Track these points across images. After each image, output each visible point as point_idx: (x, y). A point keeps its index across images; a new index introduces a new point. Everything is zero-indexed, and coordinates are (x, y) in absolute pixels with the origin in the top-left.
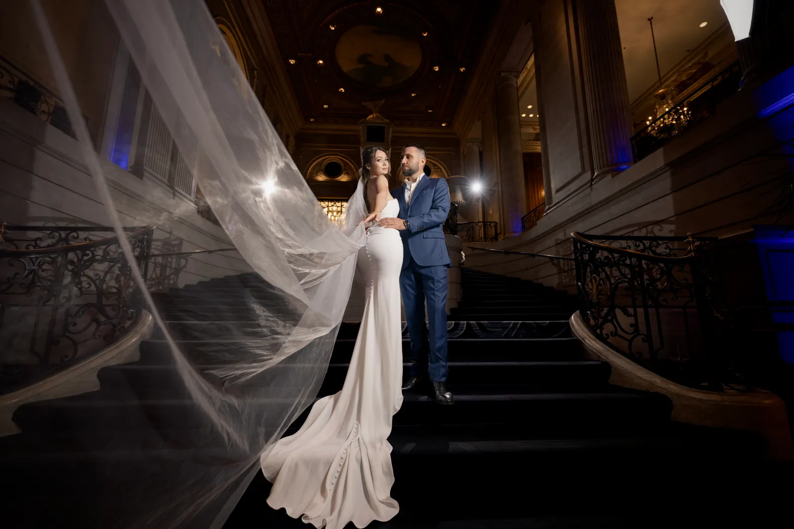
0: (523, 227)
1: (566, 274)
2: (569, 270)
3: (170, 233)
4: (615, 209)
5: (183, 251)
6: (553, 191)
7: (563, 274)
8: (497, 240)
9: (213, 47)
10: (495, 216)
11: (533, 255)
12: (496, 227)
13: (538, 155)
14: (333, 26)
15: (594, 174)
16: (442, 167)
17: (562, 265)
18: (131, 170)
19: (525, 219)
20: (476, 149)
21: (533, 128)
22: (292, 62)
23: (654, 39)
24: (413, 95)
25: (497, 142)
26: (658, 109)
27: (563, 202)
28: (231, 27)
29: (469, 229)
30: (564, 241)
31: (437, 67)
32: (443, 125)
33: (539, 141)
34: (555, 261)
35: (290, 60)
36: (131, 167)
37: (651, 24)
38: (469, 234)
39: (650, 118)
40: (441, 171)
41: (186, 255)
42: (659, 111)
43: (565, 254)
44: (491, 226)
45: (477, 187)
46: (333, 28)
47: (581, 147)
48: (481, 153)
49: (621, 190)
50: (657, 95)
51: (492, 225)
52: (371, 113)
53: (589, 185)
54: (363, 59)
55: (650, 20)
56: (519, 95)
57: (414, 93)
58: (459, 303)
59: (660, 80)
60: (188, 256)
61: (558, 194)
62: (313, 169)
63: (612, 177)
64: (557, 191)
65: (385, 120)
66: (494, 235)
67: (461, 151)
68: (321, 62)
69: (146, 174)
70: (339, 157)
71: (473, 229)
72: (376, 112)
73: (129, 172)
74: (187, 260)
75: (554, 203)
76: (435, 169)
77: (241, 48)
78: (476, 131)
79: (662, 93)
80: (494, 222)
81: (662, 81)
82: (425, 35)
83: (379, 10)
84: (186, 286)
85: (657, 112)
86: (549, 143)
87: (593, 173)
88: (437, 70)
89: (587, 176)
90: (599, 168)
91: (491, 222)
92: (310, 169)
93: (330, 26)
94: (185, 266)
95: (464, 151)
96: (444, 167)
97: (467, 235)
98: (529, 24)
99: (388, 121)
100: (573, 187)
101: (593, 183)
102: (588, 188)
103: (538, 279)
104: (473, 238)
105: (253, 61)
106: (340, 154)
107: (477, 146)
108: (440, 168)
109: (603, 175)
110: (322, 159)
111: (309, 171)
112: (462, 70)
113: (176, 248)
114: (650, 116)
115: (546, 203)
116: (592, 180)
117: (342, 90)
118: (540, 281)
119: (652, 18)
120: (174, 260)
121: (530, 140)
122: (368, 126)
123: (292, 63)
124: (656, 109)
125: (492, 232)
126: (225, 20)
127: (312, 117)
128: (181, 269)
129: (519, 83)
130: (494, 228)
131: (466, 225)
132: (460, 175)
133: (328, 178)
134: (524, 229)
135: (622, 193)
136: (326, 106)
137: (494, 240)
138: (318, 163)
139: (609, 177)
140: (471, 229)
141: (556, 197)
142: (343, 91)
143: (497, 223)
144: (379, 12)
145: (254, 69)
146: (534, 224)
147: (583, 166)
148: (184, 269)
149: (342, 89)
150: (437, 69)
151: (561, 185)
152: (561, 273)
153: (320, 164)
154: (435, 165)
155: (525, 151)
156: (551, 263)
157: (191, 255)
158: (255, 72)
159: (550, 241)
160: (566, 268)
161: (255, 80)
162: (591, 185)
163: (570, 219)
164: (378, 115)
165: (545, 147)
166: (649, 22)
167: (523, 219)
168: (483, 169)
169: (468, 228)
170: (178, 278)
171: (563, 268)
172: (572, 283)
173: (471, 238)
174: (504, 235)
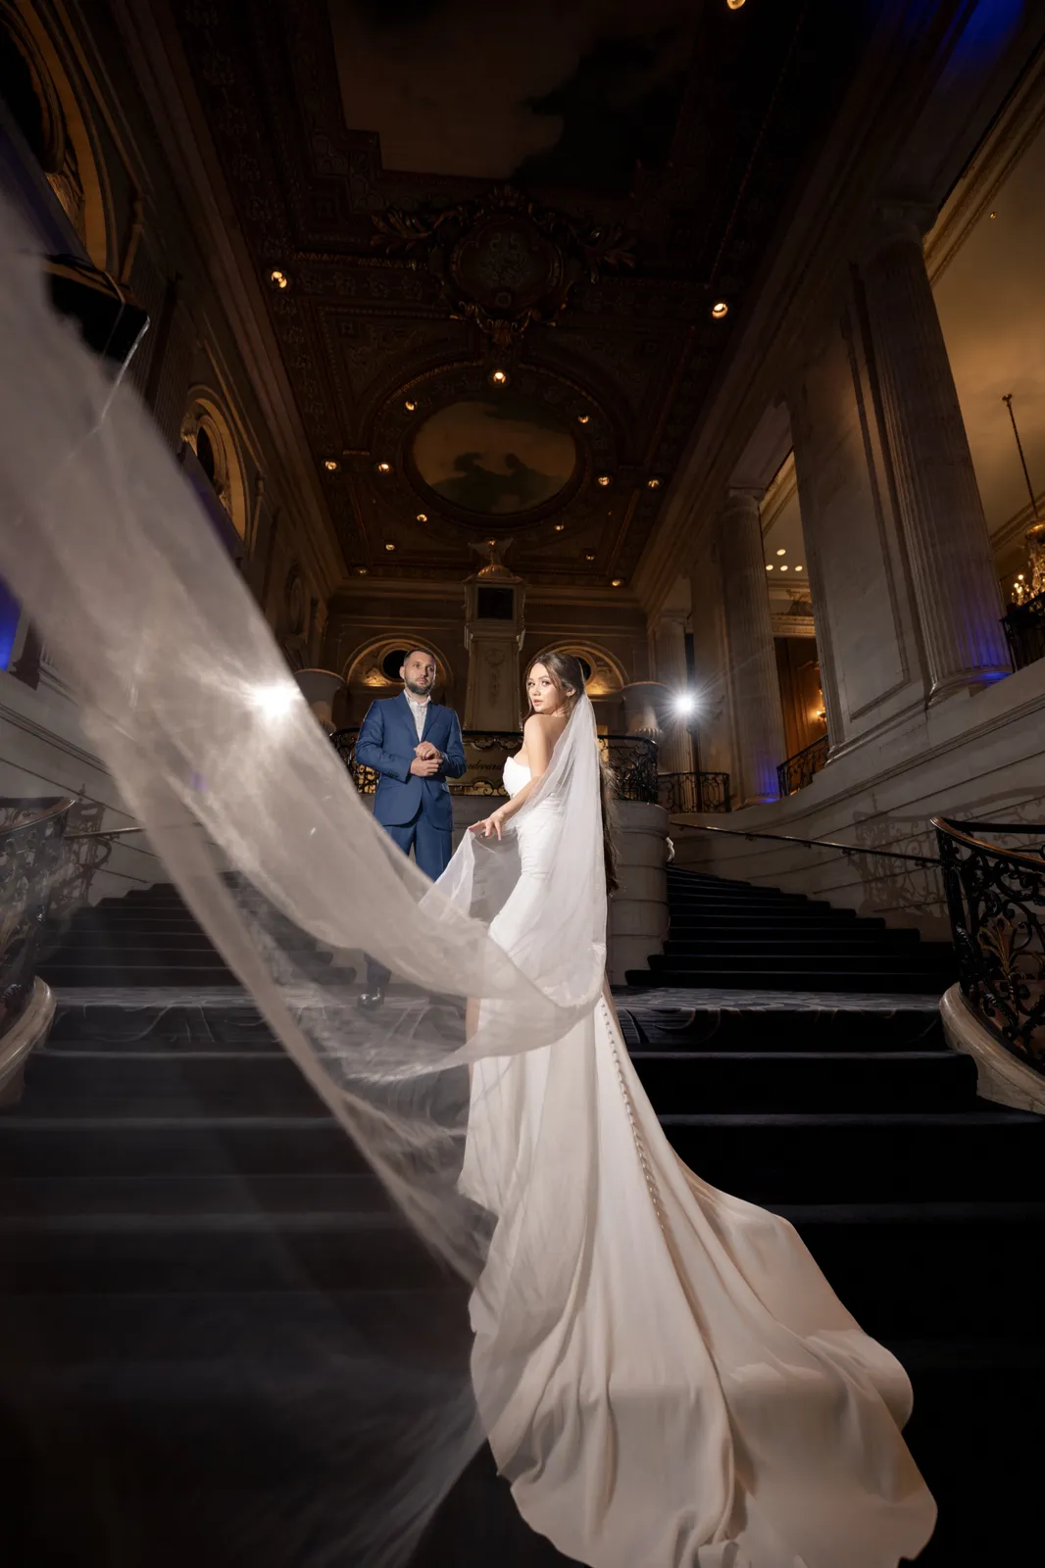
0: (782, 785)
1: (880, 885)
2: (886, 876)
3: (81, 793)
4: (981, 758)
5: (102, 831)
6: (845, 718)
7: (873, 885)
8: (728, 810)
9: (186, 439)
10: (721, 760)
11: (808, 844)
12: (726, 781)
13: (809, 644)
14: (412, 403)
15: (932, 686)
16: (612, 664)
17: (871, 867)
18: (14, 669)
19: (786, 769)
20: (679, 631)
21: (788, 591)
22: (331, 466)
23: (1016, 433)
24: (558, 528)
25: (724, 619)
26: (1034, 560)
27: (868, 739)
28: (220, 402)
29: (673, 787)
30: (872, 817)
31: (605, 479)
32: (615, 584)
33: (810, 615)
34: (856, 857)
35: (327, 463)
36: (14, 664)
37: (1009, 406)
38: (671, 796)
39: (1021, 577)
40: (611, 671)
41: (108, 837)
42: (1036, 564)
43: (877, 843)
44: (716, 782)
45: (685, 704)
46: (411, 408)
47: (900, 635)
48: (689, 639)
49: (993, 721)
50: (1031, 535)
51: (720, 779)
52: (487, 563)
53: (922, 707)
54: (464, 462)
55: (1007, 399)
56: (764, 525)
57: (560, 525)
58: (666, 945)
59: (1033, 502)
60: (112, 839)
61: (855, 721)
62: (361, 663)
63: (972, 695)
64: (854, 717)
65: (513, 578)
66: (722, 799)
67: (650, 632)
68: (385, 466)
69: (43, 677)
70: (412, 642)
71: (680, 785)
72: (496, 563)
73: (11, 673)
74: (110, 850)
75: (847, 740)
76: (598, 666)
77: (236, 440)
78: (679, 596)
79: (1041, 530)
80: (723, 774)
81: (1037, 504)
82: (584, 421)
83: (499, 376)
84: (105, 901)
85: (1033, 566)
86: (832, 622)
87: (928, 685)
88: (605, 483)
89: (916, 691)
90: (940, 675)
91: (717, 774)
92: (356, 661)
93: (407, 404)
94: (105, 859)
95: (654, 634)
96: (615, 663)
97: (669, 798)
98: (784, 404)
99: (518, 579)
100: (887, 710)
101: (930, 704)
102: (919, 713)
103: (820, 892)
104: (681, 807)
105: (257, 464)
106: (415, 636)
107: (681, 623)
108: (607, 665)
109: (949, 690)
110: (377, 645)
111: (353, 666)
112: (653, 483)
113: (89, 824)
114: (1022, 574)
115: (830, 739)
116: (928, 698)
117: (422, 519)
118: (823, 897)
119: (1010, 396)
120: (85, 849)
121: (782, 614)
122: (480, 589)
123: (330, 468)
124: (1031, 560)
125: (717, 793)
126: (210, 391)
127: (363, 566)
128: (97, 866)
129: (762, 509)
130: (722, 787)
131: (668, 779)
132: (648, 680)
133: (389, 682)
134: (785, 788)
135: (995, 725)
136: (389, 547)
137: (722, 809)
138: (371, 652)
139: (964, 694)
140: (676, 787)
141: (851, 730)
142: (425, 519)
143: (728, 776)
144: (499, 381)
145: (258, 479)
146: (806, 780)
147: (906, 670)
148: (103, 867)
149: (423, 516)
150: (604, 481)
151: (862, 704)
152: (869, 881)
153: (374, 655)
154: (598, 659)
155: (780, 634)
156: (846, 860)
157: (118, 838)
158: (261, 484)
159: (844, 816)
160: (881, 872)
161: (260, 498)
162: (927, 708)
163: (886, 773)
164: (501, 567)
165: (824, 629)
166: (1006, 403)
167: (780, 768)
168: (694, 669)
169: (670, 786)
170: (89, 884)
171: (872, 871)
172: (894, 904)
173: (677, 806)
174: (743, 800)
